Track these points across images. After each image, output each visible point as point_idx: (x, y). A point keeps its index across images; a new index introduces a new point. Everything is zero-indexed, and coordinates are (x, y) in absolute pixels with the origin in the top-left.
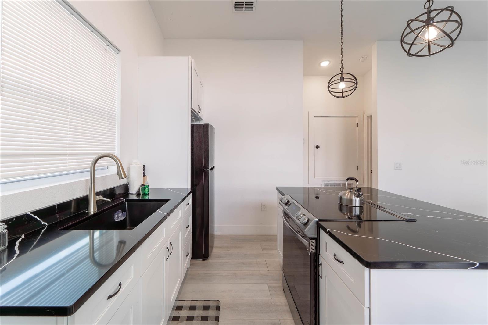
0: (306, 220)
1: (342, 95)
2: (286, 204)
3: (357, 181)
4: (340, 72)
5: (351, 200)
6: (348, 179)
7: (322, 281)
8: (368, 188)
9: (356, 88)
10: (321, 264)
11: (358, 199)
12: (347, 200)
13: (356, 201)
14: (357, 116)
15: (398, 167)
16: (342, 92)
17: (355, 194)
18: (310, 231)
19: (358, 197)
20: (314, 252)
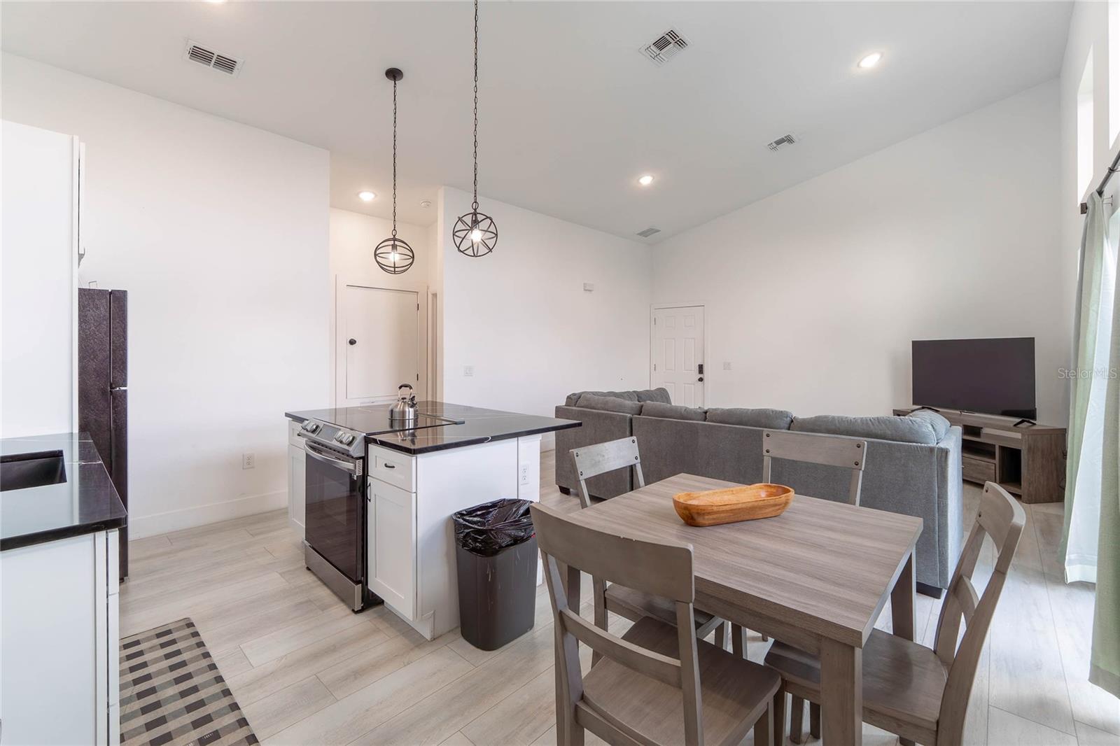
0: (351, 438)
1: (395, 270)
2: (314, 431)
3: (411, 388)
4: (392, 237)
5: (403, 413)
6: (400, 387)
7: (370, 505)
8: (432, 402)
9: (411, 264)
10: (370, 485)
11: (412, 410)
12: (399, 412)
13: (410, 413)
14: (417, 292)
15: (469, 372)
16: (395, 267)
17: (409, 404)
18: (356, 450)
19: (412, 407)
20: (361, 474)
